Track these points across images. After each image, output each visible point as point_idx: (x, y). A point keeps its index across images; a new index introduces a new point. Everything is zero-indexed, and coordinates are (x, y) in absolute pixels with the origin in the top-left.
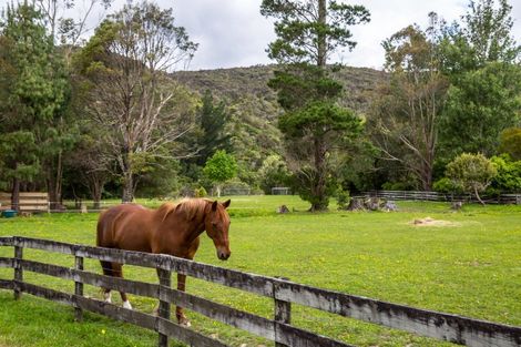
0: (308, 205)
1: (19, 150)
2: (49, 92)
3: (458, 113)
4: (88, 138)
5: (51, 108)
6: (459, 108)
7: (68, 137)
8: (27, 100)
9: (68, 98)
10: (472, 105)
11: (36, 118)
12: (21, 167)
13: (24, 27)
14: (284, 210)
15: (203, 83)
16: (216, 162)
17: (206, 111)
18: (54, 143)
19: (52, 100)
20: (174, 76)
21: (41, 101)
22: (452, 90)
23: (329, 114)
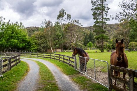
0: (100, 51)
1: (56, 43)
2: (60, 35)
3: (132, 34)
4: (66, 41)
5: (60, 37)
6: (133, 33)
7: (63, 41)
8: (57, 36)
9: (63, 35)
10: (135, 32)
11: (58, 38)
12: (57, 45)
13: (57, 25)
14: (96, 52)
15: (91, 29)
16: (89, 44)
17: (90, 34)
18: (61, 42)
19: (61, 36)
20: (85, 28)
21: (59, 36)
22: (131, 30)
23: (102, 36)
